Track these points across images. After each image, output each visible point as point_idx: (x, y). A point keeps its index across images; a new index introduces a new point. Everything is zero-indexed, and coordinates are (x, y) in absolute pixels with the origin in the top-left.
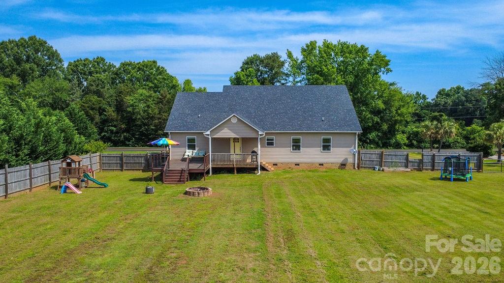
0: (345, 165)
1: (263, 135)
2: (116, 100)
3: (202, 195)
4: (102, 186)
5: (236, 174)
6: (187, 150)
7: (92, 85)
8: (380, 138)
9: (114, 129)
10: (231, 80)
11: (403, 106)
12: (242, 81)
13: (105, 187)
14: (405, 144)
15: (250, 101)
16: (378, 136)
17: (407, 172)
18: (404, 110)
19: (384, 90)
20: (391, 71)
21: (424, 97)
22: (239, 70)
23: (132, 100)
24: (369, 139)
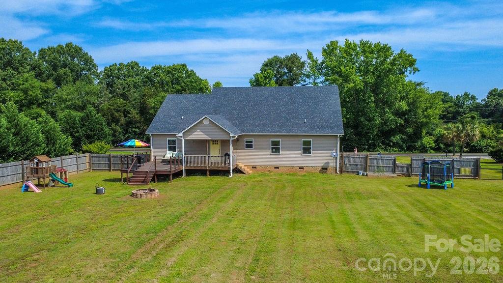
0: (326, 169)
1: (235, 137)
2: (141, 102)
3: (144, 197)
4: (65, 186)
5: (208, 176)
6: (168, 152)
7: (119, 89)
8: (404, 141)
9: (137, 130)
10: (250, 82)
11: (431, 108)
12: (261, 82)
13: (69, 186)
14: (431, 148)
15: (236, 103)
16: (402, 138)
17: (393, 177)
18: (430, 112)
19: (410, 91)
20: (418, 71)
21: (473, 98)
22: (259, 72)
23: (154, 103)
24: (392, 142)
